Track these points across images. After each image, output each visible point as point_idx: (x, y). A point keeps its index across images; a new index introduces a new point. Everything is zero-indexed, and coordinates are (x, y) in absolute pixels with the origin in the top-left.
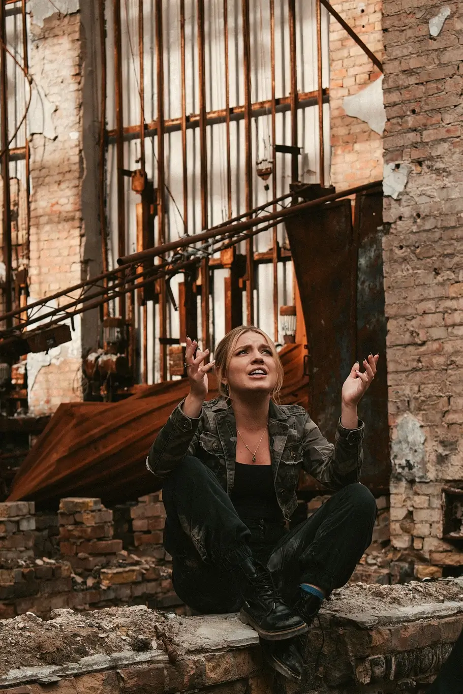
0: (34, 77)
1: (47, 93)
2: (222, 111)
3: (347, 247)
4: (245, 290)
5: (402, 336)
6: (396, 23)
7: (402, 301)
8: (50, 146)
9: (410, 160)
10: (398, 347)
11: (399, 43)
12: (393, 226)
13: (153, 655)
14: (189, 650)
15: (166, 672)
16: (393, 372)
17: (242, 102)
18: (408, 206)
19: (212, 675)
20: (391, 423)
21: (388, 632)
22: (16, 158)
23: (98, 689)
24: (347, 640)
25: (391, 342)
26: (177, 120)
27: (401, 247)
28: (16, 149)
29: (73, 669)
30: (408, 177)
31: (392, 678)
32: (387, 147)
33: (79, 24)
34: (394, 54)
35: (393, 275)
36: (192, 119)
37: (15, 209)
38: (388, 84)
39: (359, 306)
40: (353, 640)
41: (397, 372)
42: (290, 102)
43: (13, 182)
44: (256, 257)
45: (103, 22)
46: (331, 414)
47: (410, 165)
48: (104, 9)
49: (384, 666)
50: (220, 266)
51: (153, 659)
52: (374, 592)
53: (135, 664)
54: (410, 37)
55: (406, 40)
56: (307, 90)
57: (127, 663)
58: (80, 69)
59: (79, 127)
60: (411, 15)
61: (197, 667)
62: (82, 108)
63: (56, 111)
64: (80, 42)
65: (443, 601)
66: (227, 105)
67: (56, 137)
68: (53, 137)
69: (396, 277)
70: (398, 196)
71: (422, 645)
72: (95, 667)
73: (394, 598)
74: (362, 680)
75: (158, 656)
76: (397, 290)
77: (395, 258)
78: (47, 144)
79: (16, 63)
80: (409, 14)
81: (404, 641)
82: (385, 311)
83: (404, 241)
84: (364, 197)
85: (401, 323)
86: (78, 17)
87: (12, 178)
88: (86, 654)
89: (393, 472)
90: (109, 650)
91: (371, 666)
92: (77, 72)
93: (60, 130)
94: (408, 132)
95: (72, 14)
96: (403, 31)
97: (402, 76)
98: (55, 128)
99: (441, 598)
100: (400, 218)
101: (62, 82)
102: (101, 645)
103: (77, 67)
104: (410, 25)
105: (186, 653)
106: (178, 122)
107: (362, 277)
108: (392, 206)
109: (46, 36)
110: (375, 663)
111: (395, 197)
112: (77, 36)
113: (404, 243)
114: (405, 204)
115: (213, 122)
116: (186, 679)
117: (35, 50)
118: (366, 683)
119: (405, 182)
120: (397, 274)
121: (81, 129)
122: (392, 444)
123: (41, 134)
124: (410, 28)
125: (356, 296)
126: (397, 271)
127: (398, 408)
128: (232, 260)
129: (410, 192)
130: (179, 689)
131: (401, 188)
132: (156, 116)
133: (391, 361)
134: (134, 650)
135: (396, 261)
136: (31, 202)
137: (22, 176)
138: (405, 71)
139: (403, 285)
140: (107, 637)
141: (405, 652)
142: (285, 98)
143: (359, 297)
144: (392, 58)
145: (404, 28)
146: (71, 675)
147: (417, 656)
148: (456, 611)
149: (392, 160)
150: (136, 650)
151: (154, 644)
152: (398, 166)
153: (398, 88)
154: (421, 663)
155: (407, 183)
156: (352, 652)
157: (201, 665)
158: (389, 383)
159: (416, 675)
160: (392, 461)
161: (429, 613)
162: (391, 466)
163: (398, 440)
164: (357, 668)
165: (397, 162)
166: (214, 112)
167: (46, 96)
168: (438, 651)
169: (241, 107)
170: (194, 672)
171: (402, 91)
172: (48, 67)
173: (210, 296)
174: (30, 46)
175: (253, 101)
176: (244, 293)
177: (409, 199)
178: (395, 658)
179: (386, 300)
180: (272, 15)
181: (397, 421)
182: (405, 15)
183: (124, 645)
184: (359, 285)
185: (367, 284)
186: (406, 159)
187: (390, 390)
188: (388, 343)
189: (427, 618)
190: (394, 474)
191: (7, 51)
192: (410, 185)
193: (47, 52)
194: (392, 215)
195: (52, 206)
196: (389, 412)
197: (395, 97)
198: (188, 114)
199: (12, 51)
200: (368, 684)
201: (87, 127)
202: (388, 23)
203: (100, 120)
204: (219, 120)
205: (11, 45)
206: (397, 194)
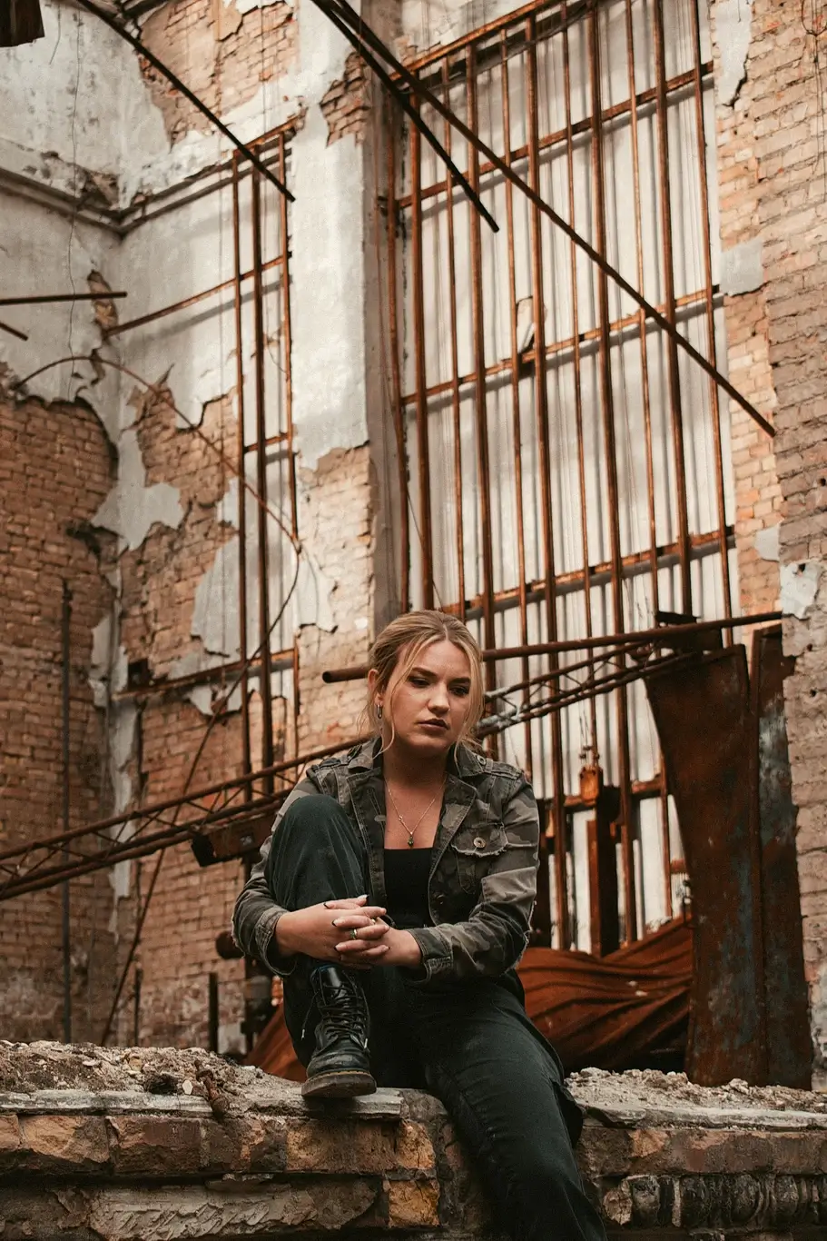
0: (304, 543)
1: (322, 563)
2: (578, 572)
3: (742, 718)
4: (619, 841)
5: (821, 834)
6: (791, 353)
7: (818, 778)
8: (328, 642)
9: (821, 556)
10: (815, 853)
11: (796, 382)
12: (799, 661)
13: (182, 1102)
14: (256, 1105)
15: (203, 1132)
16: (809, 893)
17: (608, 557)
18: (821, 627)
19: (303, 1155)
20: (810, 977)
21: (665, 1135)
22: (281, 668)
23: (65, 1142)
24: (586, 1144)
25: (804, 845)
26: (512, 590)
27: (813, 693)
28: (282, 652)
29: (15, 1101)
30: (819, 580)
31: (676, 1221)
32: (784, 540)
33: (368, 462)
34: (790, 398)
35: (802, 739)
36: (536, 588)
37: (281, 741)
38: (782, 444)
39: (763, 808)
40: (598, 1143)
41: (815, 893)
42: (679, 552)
43: (276, 704)
44: (635, 789)
45: (404, 459)
46: (727, 988)
47: (821, 564)
48: (405, 440)
49: (657, 1192)
50: (581, 807)
51: (182, 1108)
52: (649, 1080)
53: (143, 1111)
54: (812, 372)
55: (808, 376)
56: (704, 531)
57: (128, 1107)
58: (369, 526)
59: (369, 611)
60: (812, 338)
61: (267, 1132)
62: (373, 582)
63: (335, 588)
64: (369, 488)
65: (782, 1108)
66: (586, 561)
67: (335, 629)
68: (330, 629)
69: (806, 740)
70: (805, 613)
71: (733, 1169)
72: (62, 1105)
73: (687, 1093)
74: (616, 1217)
75: (191, 1105)
76: (809, 762)
77: (804, 710)
78: (322, 638)
79: (282, 528)
80: (809, 337)
81: (696, 1155)
82: (793, 795)
83: (817, 683)
84: (765, 640)
85: (817, 813)
86: (367, 451)
87: (276, 697)
88: (49, 1084)
89: (817, 1057)
90: (97, 1085)
91: (631, 1191)
92: (365, 530)
93: (342, 616)
94: (816, 513)
95: (357, 448)
96: (801, 363)
97: (803, 431)
98: (334, 615)
99: (780, 1102)
100: (810, 648)
101: (344, 547)
102: (84, 1077)
103: (365, 524)
104: (811, 353)
105: (250, 1109)
106: (514, 594)
107: (766, 763)
108: (797, 630)
109: (321, 482)
110: (637, 1186)
111: (800, 615)
112: (365, 478)
113: (818, 686)
114: (816, 625)
115: (565, 590)
116: (245, 1150)
117: (306, 505)
118: (622, 1222)
119: (815, 591)
120: (807, 736)
121: (372, 613)
122: (813, 1012)
123: (313, 624)
124: (812, 357)
125: (757, 791)
126: (808, 730)
127: (820, 951)
128: (597, 792)
129: (823, 605)
130: (232, 1167)
131: (809, 601)
132: (482, 591)
133: (806, 875)
134: (146, 1090)
135: (805, 715)
136: (301, 725)
137: (289, 693)
138: (806, 423)
139: (819, 752)
140: (99, 1066)
141: (700, 1175)
142: (671, 546)
143: (762, 795)
144: (786, 404)
145: (803, 359)
146: (11, 1110)
147: (725, 1190)
148: (806, 1125)
149: (794, 559)
150: (150, 1091)
151: (188, 1086)
152: (802, 567)
153: (797, 449)
154: (734, 1200)
155: (818, 592)
156: (595, 1164)
157: (278, 1131)
158: (803, 913)
159: (726, 1225)
160: (814, 1039)
161: (751, 1119)
162: (813, 1048)
163: (820, 1004)
164: (605, 1194)
165: (801, 562)
166: (566, 575)
167: (321, 568)
168: (767, 1187)
169: (607, 564)
170: (261, 1139)
171: (804, 453)
172: (324, 527)
173: (568, 855)
174: (300, 498)
175: (624, 553)
176: (619, 847)
177: (821, 617)
178: (681, 1183)
179: (793, 778)
180: (647, 426)
181: (819, 973)
182: (803, 339)
183: (131, 1084)
184: (762, 774)
185: (774, 772)
186: (814, 554)
187: (806, 922)
188: (799, 848)
189: (746, 1126)
190: (817, 1062)
191: (268, 511)
192: (822, 595)
193: (323, 506)
194: (797, 644)
195: (330, 730)
196: (806, 958)
197: (793, 463)
198: (528, 580)
199: (276, 512)
200: (627, 1224)
201: (380, 610)
202: (778, 355)
203: (400, 599)
204: (574, 587)
205: (275, 504)
206: (802, 610)
